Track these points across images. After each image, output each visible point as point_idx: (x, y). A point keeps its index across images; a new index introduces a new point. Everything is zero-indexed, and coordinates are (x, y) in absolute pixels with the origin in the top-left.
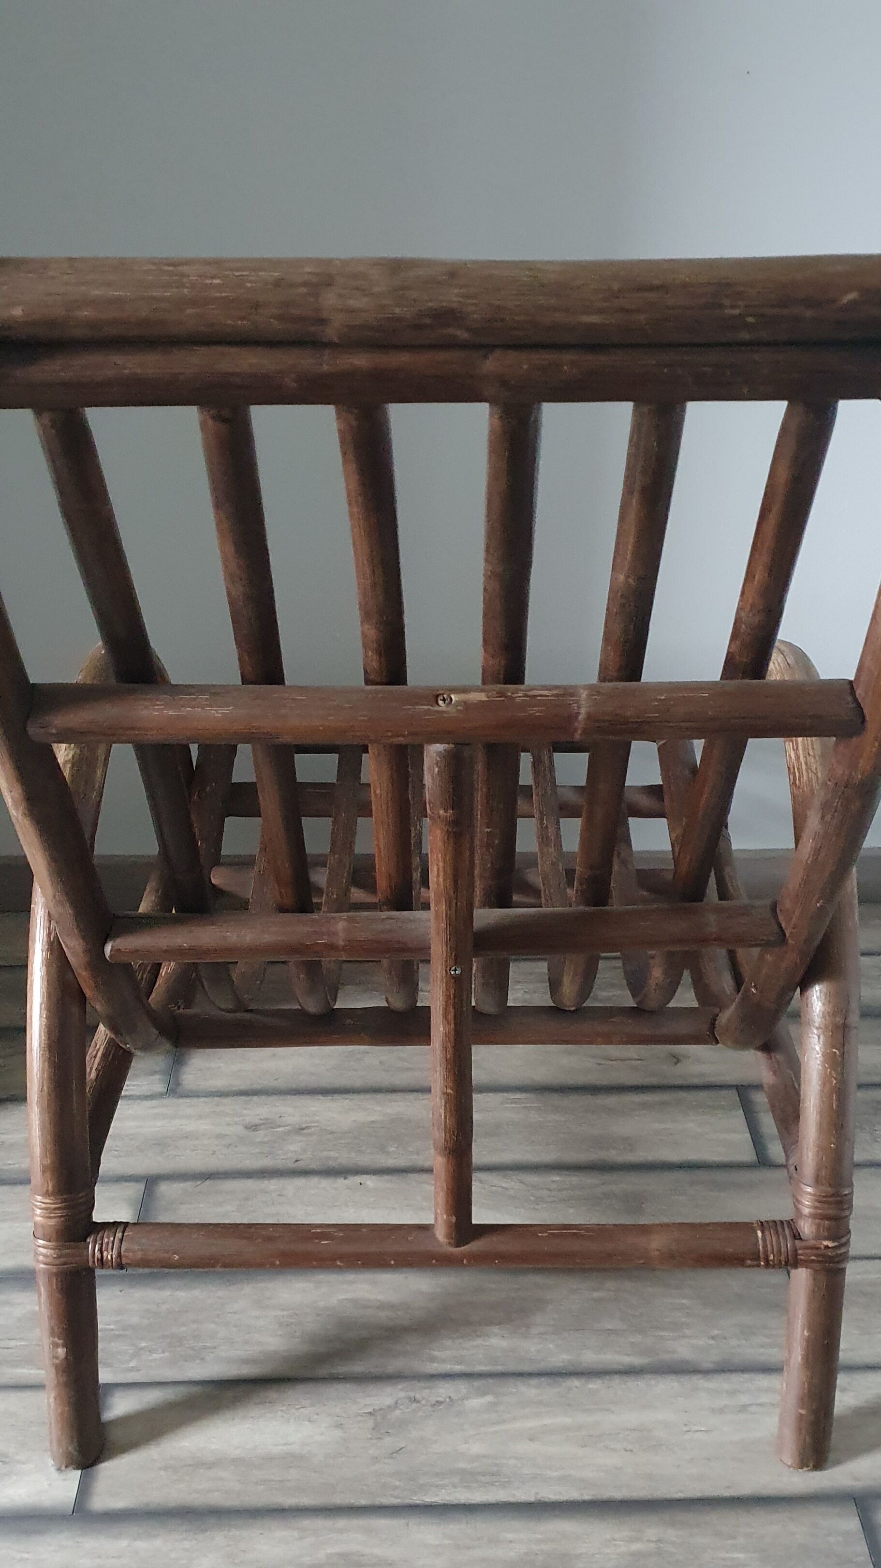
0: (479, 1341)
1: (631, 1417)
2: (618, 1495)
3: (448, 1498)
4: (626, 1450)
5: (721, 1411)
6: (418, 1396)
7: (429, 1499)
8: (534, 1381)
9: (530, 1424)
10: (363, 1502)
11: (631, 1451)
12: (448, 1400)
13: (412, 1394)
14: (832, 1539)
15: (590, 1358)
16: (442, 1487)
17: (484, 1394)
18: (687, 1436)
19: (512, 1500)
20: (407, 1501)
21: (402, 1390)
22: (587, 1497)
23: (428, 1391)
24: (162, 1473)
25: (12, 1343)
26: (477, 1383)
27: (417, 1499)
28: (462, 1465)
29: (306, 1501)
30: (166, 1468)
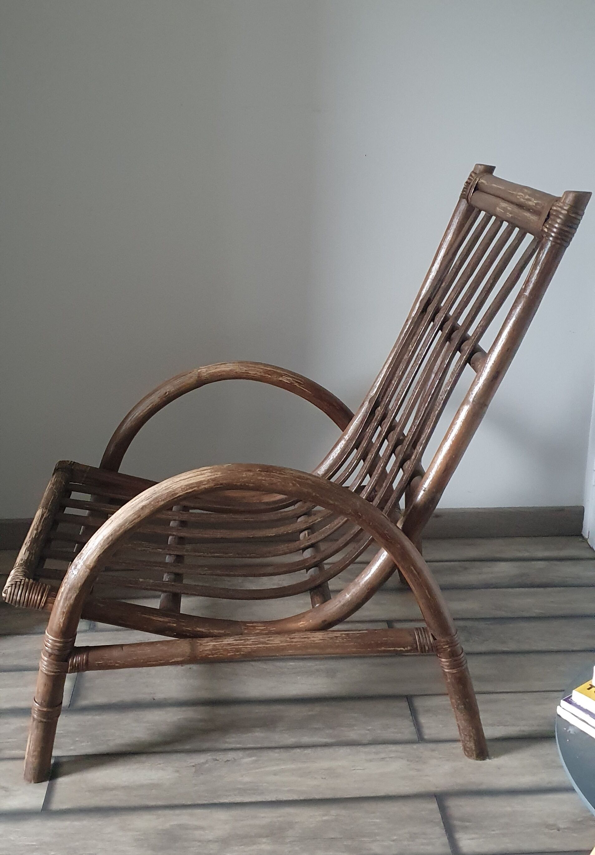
0: (250, 734)
1: (325, 764)
2: (317, 797)
3: (231, 800)
4: (322, 778)
5: (371, 761)
6: (217, 758)
7: (222, 801)
8: (277, 750)
9: (275, 768)
10: (189, 803)
11: (325, 778)
12: (233, 759)
13: (214, 757)
14: (423, 813)
15: (306, 740)
16: (230, 795)
17: (251, 757)
18: (354, 771)
19: (264, 800)
20: (211, 802)
21: (210, 756)
22: (302, 798)
23: (223, 756)
24: (87, 793)
25: (10, 740)
26: (248, 752)
27: (215, 801)
28: (239, 786)
29: (160, 803)
30: (89, 791)
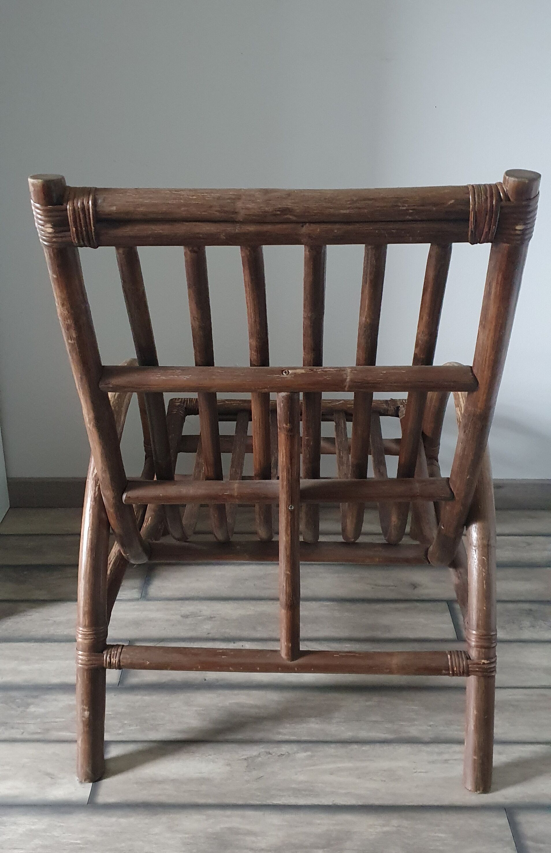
0: (304, 725)
1: (385, 764)
2: (377, 803)
3: (285, 802)
4: (382, 781)
5: (433, 762)
6: (271, 752)
7: (276, 802)
8: (333, 745)
9: (331, 766)
10: (240, 802)
11: (385, 781)
12: (287, 753)
13: (268, 750)
14: (492, 828)
15: (363, 734)
16: (283, 796)
17: (306, 751)
18: (415, 774)
19: (320, 804)
20: (265, 803)
21: (262, 748)
22: (360, 804)
23: (276, 749)
24: (135, 785)
25: (58, 720)
26: (303, 746)
27: (269, 802)
28: (293, 786)
29: (210, 801)
30: (136, 783)
